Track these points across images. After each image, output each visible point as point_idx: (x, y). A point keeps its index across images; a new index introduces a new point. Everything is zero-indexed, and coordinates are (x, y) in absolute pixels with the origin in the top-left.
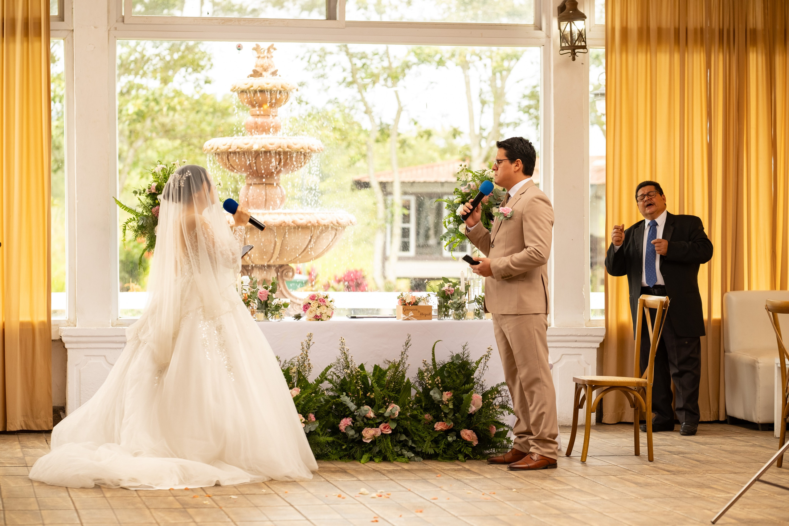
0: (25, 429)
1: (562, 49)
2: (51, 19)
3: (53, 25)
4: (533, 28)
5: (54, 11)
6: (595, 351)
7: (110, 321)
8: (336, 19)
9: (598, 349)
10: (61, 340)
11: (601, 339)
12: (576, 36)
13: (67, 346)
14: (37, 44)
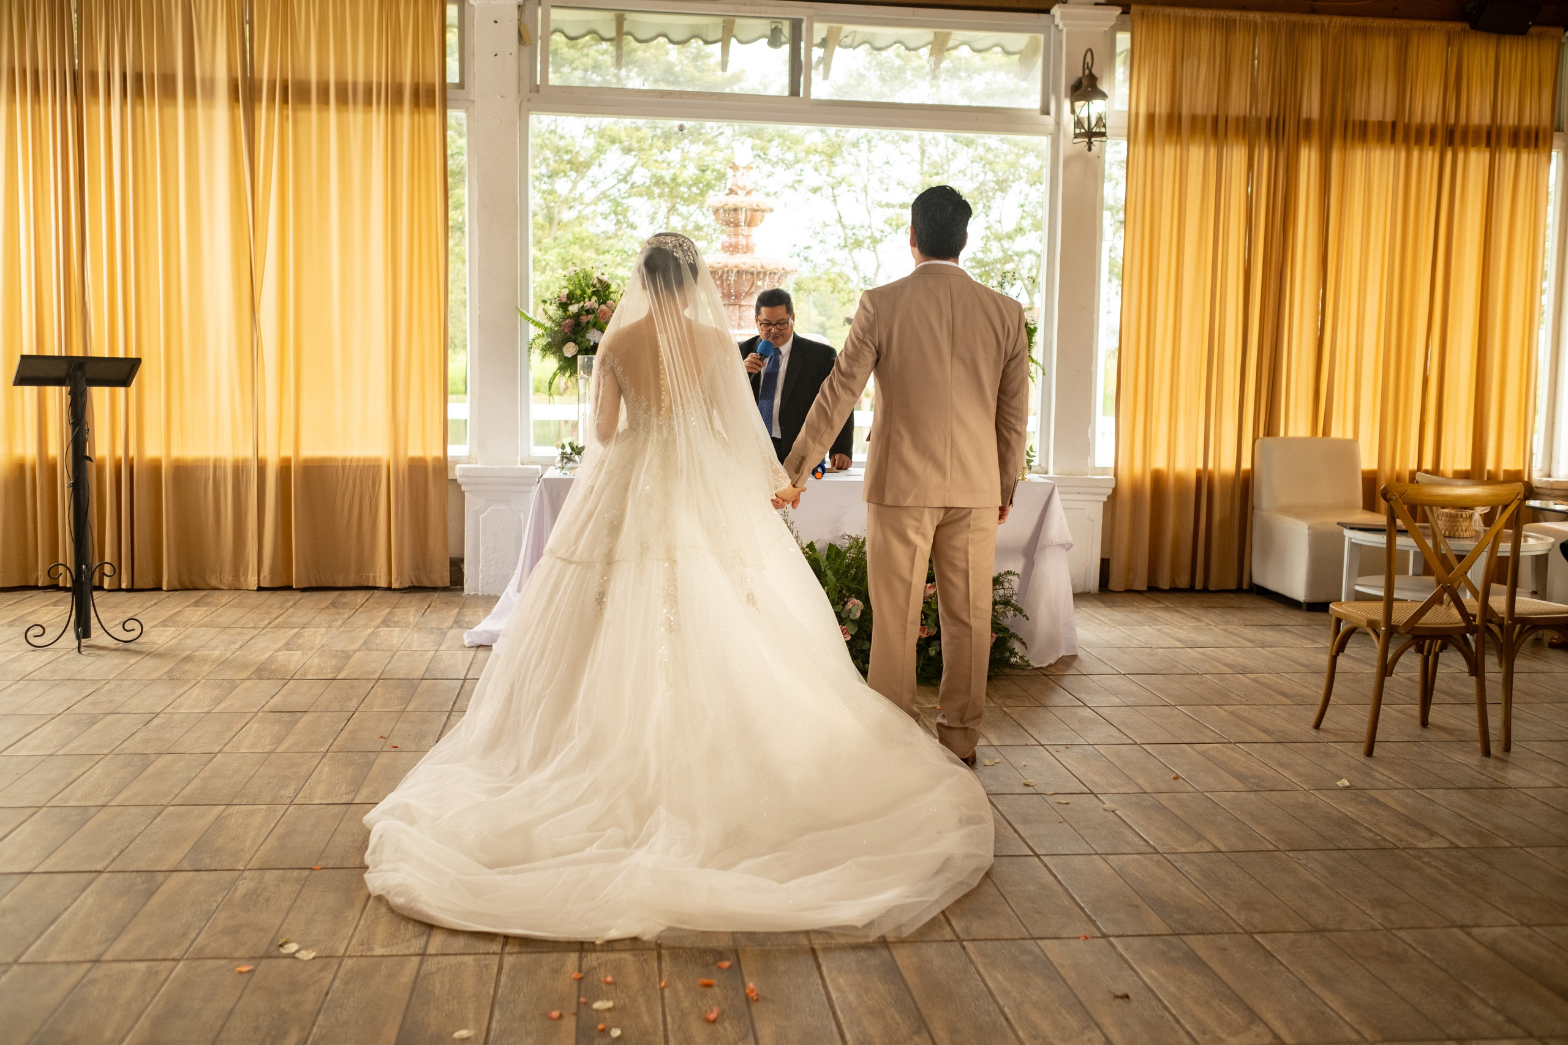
0: (416, 584)
1: (1076, 136)
2: (448, 87)
3: (450, 93)
4: (1039, 113)
5: (453, 77)
6: (1101, 505)
7: (519, 459)
8: (798, 95)
9: (1104, 503)
10: (456, 480)
11: (1110, 491)
12: (1093, 123)
13: (463, 488)
14: (430, 117)
